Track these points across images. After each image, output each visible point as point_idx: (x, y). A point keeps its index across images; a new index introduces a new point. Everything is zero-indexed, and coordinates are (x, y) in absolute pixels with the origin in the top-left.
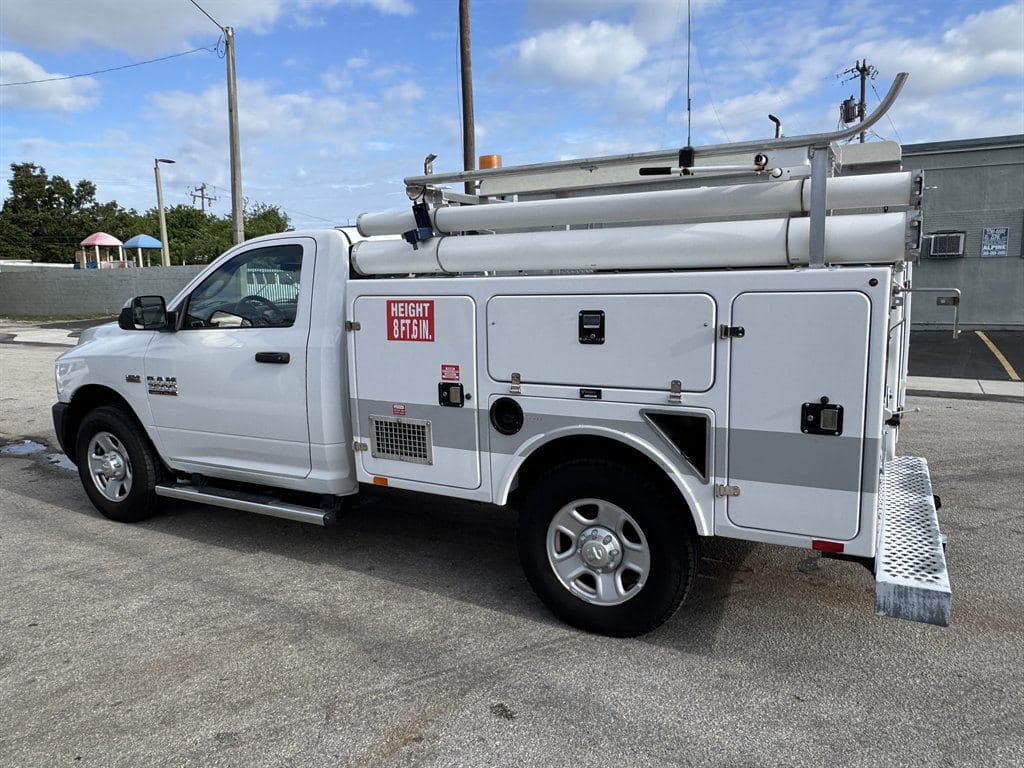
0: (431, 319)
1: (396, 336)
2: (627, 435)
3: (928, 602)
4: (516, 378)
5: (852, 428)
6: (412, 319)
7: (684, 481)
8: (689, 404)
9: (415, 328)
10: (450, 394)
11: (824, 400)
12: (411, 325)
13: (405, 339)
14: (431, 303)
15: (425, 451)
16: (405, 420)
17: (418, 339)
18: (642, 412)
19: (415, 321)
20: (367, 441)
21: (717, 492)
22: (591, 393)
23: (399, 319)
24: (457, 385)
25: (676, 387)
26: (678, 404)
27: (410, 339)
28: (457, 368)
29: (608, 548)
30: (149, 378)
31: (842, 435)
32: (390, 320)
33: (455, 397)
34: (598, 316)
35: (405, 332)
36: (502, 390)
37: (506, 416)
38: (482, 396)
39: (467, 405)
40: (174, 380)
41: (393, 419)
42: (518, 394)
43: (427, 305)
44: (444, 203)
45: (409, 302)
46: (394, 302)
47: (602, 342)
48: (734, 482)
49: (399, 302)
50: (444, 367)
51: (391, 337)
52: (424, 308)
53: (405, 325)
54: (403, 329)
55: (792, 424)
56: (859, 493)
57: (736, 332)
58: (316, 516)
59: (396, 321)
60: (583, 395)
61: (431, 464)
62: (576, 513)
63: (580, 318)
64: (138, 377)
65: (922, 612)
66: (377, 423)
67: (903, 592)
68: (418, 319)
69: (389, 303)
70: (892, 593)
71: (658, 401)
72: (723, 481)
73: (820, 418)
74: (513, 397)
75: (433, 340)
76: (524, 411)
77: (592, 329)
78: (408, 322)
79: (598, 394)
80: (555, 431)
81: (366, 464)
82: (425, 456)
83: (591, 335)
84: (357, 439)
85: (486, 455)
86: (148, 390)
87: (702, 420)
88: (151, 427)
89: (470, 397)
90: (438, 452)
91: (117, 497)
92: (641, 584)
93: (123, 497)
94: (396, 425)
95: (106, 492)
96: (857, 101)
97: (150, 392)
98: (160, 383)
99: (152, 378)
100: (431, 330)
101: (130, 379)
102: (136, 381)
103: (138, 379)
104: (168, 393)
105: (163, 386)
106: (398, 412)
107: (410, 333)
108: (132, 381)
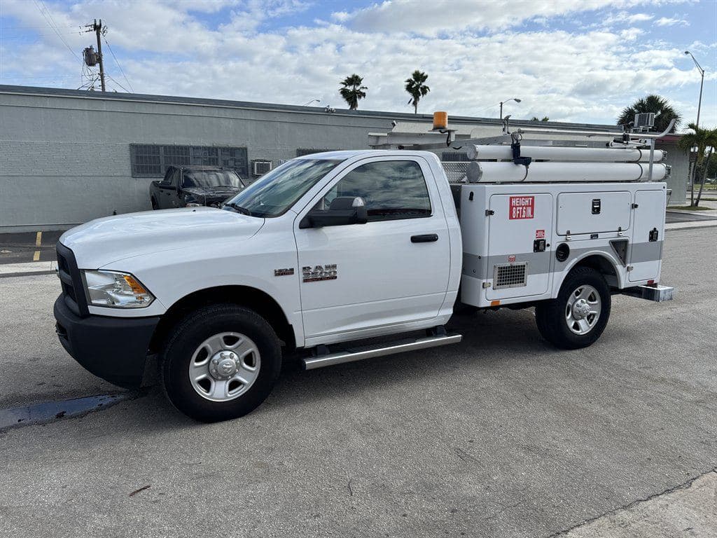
0: (532, 206)
1: (514, 217)
2: (605, 253)
3: (669, 293)
4: (568, 233)
5: (659, 239)
7: (620, 268)
8: (624, 235)
9: (524, 212)
10: (539, 245)
11: (655, 229)
12: (522, 210)
13: (519, 218)
14: (533, 197)
15: (523, 279)
16: (515, 264)
17: (526, 218)
18: (610, 241)
19: (524, 208)
20: (491, 281)
21: (628, 269)
22: (594, 236)
23: (516, 207)
24: (543, 240)
25: (620, 230)
26: (620, 236)
27: (522, 218)
28: (543, 231)
30: (304, 268)
31: (657, 241)
32: (511, 207)
33: (541, 247)
34: (598, 202)
35: (519, 214)
36: (562, 240)
37: (563, 252)
38: (554, 243)
39: (547, 249)
40: (334, 266)
41: (508, 264)
42: (568, 241)
43: (531, 199)
45: (521, 198)
46: (514, 198)
47: (599, 213)
48: (632, 265)
49: (516, 197)
50: (537, 231)
51: (511, 217)
52: (529, 200)
53: (519, 210)
54: (518, 212)
55: (647, 239)
56: (659, 260)
57: (636, 206)
59: (514, 208)
60: (592, 237)
61: (525, 285)
63: (593, 203)
64: (293, 269)
66: (499, 268)
67: (665, 291)
68: (526, 206)
69: (511, 198)
70: (663, 293)
71: (614, 236)
72: (628, 265)
73: (653, 235)
74: (566, 243)
75: (533, 217)
76: (570, 248)
77: (596, 207)
78: (521, 208)
79: (597, 236)
80: (581, 255)
81: (488, 295)
82: (523, 282)
83: (596, 211)
84: (484, 281)
85: (551, 274)
86: (302, 280)
87: (626, 242)
88: (295, 313)
89: (548, 245)
90: (530, 278)
91: (229, 395)
92: (596, 319)
93: (238, 393)
94: (509, 267)
95: (214, 396)
96: (95, 50)
97: (306, 281)
98: (319, 271)
99: (309, 268)
100: (532, 213)
101: (280, 273)
102: (288, 274)
103: (291, 272)
104: (328, 278)
105: (321, 273)
106: (511, 260)
107: (522, 214)
108: (282, 275)
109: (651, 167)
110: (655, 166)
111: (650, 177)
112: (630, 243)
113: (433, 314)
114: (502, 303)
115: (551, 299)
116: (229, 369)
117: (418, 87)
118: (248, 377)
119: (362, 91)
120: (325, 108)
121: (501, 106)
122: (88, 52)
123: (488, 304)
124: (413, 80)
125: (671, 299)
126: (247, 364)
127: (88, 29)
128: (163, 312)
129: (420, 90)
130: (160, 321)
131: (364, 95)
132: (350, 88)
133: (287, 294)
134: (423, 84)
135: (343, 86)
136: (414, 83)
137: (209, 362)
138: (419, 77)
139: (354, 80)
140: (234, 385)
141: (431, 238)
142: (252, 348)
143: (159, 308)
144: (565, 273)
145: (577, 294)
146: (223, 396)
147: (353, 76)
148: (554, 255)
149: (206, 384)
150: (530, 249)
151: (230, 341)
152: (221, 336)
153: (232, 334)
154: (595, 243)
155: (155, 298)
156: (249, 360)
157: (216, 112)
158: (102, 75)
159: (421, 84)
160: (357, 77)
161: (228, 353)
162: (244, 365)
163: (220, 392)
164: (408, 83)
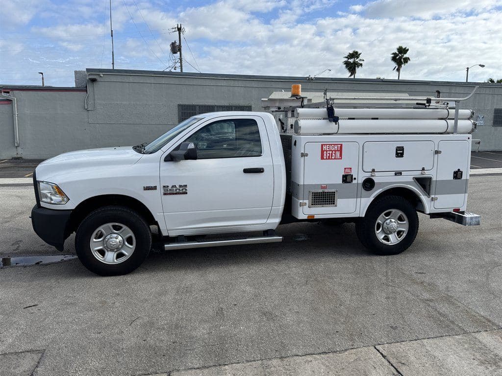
0: (341, 151)
1: (325, 158)
2: (409, 186)
3: (476, 220)
4: (373, 171)
5: (464, 177)
6: (332, 151)
7: (424, 198)
8: (427, 174)
9: (334, 154)
10: (347, 178)
11: (459, 170)
13: (329, 159)
15: (334, 201)
16: (326, 191)
17: (335, 159)
18: (413, 178)
19: (334, 152)
20: (307, 201)
21: (432, 199)
22: (398, 173)
23: (327, 151)
24: (350, 175)
25: (423, 169)
26: (423, 174)
27: (331, 159)
28: (351, 169)
30: (164, 186)
31: (462, 179)
32: (322, 152)
33: (349, 179)
34: (402, 149)
35: (329, 156)
36: (368, 175)
37: (369, 184)
38: (360, 178)
39: (354, 182)
40: (186, 186)
41: (321, 191)
42: (373, 176)
43: (339, 146)
45: (331, 145)
46: (325, 145)
47: (403, 157)
48: (436, 196)
49: (327, 145)
50: (345, 169)
51: (322, 158)
52: (338, 147)
53: (329, 154)
54: (328, 155)
55: (451, 177)
56: (464, 194)
57: (439, 152)
58: (278, 238)
59: (325, 152)
60: (396, 174)
61: (336, 206)
62: (384, 216)
63: (397, 149)
64: (156, 187)
65: (475, 222)
66: (313, 193)
67: (472, 218)
68: (335, 151)
69: (322, 145)
70: (468, 219)
71: (418, 174)
72: (433, 196)
73: (458, 175)
75: (341, 159)
76: (375, 182)
77: (400, 152)
78: (331, 152)
79: (401, 173)
80: (386, 187)
81: (304, 211)
82: (334, 204)
83: (400, 155)
84: (301, 201)
85: (359, 199)
86: (162, 193)
87: (430, 179)
88: (158, 214)
89: (355, 179)
90: (339, 201)
91: (115, 261)
92: (405, 235)
93: (122, 260)
94: (321, 193)
95: (106, 261)
96: (177, 44)
97: (165, 194)
98: (175, 189)
99: (168, 186)
100: (341, 155)
101: (147, 188)
102: (152, 189)
103: (155, 188)
104: (181, 193)
105: (176, 190)
106: (322, 188)
107: (332, 156)
108: (148, 189)
109: (456, 123)
110: (460, 122)
111: (455, 130)
112: (434, 179)
113: (264, 221)
114: (316, 217)
115: (359, 217)
116: (114, 245)
117: (401, 58)
118: (128, 251)
119: (361, 62)
120: (307, 77)
121: (468, 71)
122: (173, 45)
123: (305, 217)
124: (397, 53)
125: (478, 224)
126: (128, 243)
127: (174, 30)
128: (73, 208)
129: (402, 60)
130: (72, 213)
131: (361, 65)
132: (351, 61)
133: (153, 202)
134: (405, 56)
135: (346, 59)
136: (398, 55)
137: (104, 239)
138: (402, 51)
139: (355, 55)
140: (120, 255)
141: (259, 171)
142: (131, 233)
143: (71, 205)
144: (371, 199)
145: (387, 215)
146: (112, 261)
147: (354, 52)
148: (360, 187)
149: (102, 252)
150: (340, 181)
151: (117, 228)
152: (110, 225)
153: (117, 224)
154: (399, 179)
155: (69, 199)
156: (130, 241)
157: (232, 83)
158: (181, 59)
159: (403, 56)
160: (357, 53)
161: (115, 235)
162: (126, 243)
163: (110, 258)
164: (393, 55)
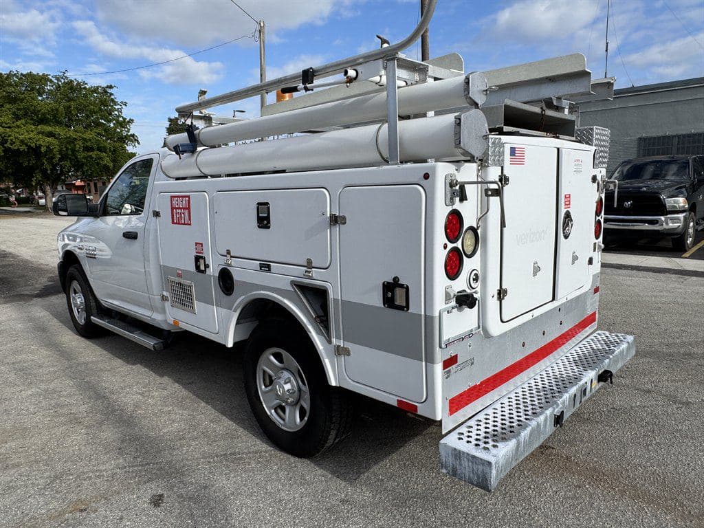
0: (189, 208)
1: (175, 222)
2: (286, 302)
3: (475, 467)
4: (229, 253)
6: (181, 209)
7: (318, 340)
8: (318, 278)
9: (183, 215)
10: (200, 263)
11: (396, 279)
12: (181, 213)
13: (179, 223)
14: (189, 197)
15: (192, 303)
16: (182, 281)
17: (184, 224)
18: (292, 283)
19: (183, 211)
20: (168, 295)
21: (339, 351)
22: (265, 267)
23: (176, 208)
24: (203, 257)
25: (309, 265)
26: (310, 278)
27: (181, 224)
28: (202, 245)
29: (287, 387)
31: (409, 311)
32: (172, 209)
33: (202, 265)
34: (267, 207)
35: (179, 218)
36: (223, 262)
37: (227, 281)
38: (215, 265)
39: (208, 272)
41: (177, 279)
42: (230, 265)
44: (213, 124)
45: (179, 197)
46: (173, 197)
47: (269, 228)
48: (347, 345)
49: (175, 197)
50: (196, 244)
51: (173, 222)
52: (186, 201)
53: (178, 213)
54: (178, 216)
55: (376, 300)
56: (424, 363)
57: (341, 220)
58: (150, 342)
59: (175, 210)
60: (262, 266)
61: (195, 313)
62: (272, 358)
63: (257, 208)
65: (471, 475)
66: (171, 281)
68: (184, 209)
70: (450, 454)
71: (300, 275)
72: (340, 343)
73: (395, 295)
74: (228, 268)
75: (191, 224)
76: (236, 277)
77: (264, 217)
78: (180, 211)
79: (269, 268)
80: (250, 294)
81: (170, 311)
82: (193, 308)
83: (264, 222)
84: (164, 293)
85: (218, 309)
86: (86, 255)
87: (325, 292)
89: (209, 266)
90: (197, 306)
92: (306, 419)
94: (179, 283)
100: (190, 217)
103: (82, 248)
104: (93, 258)
106: (178, 275)
107: (181, 218)
108: (80, 249)
109: (393, 130)
111: (392, 153)
112: (331, 296)
114: (181, 325)
123: (172, 322)
141: (134, 236)
144: (234, 313)
148: (217, 282)
150: (192, 265)
154: (266, 279)
